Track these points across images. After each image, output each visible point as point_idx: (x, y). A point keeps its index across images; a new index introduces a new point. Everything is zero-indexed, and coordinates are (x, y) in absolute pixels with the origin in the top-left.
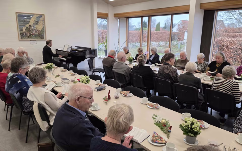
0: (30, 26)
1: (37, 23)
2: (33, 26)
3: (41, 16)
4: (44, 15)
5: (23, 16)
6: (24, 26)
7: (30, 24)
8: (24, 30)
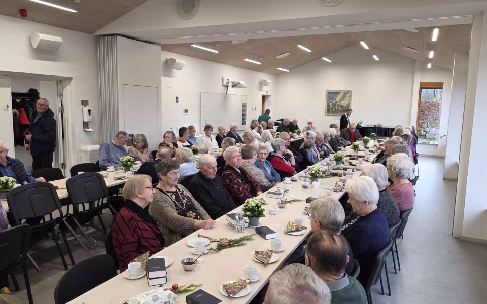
0: (336, 102)
1: (343, 99)
2: (339, 102)
3: (348, 92)
4: (351, 91)
5: (332, 93)
6: (331, 102)
7: (336, 100)
8: (331, 106)
